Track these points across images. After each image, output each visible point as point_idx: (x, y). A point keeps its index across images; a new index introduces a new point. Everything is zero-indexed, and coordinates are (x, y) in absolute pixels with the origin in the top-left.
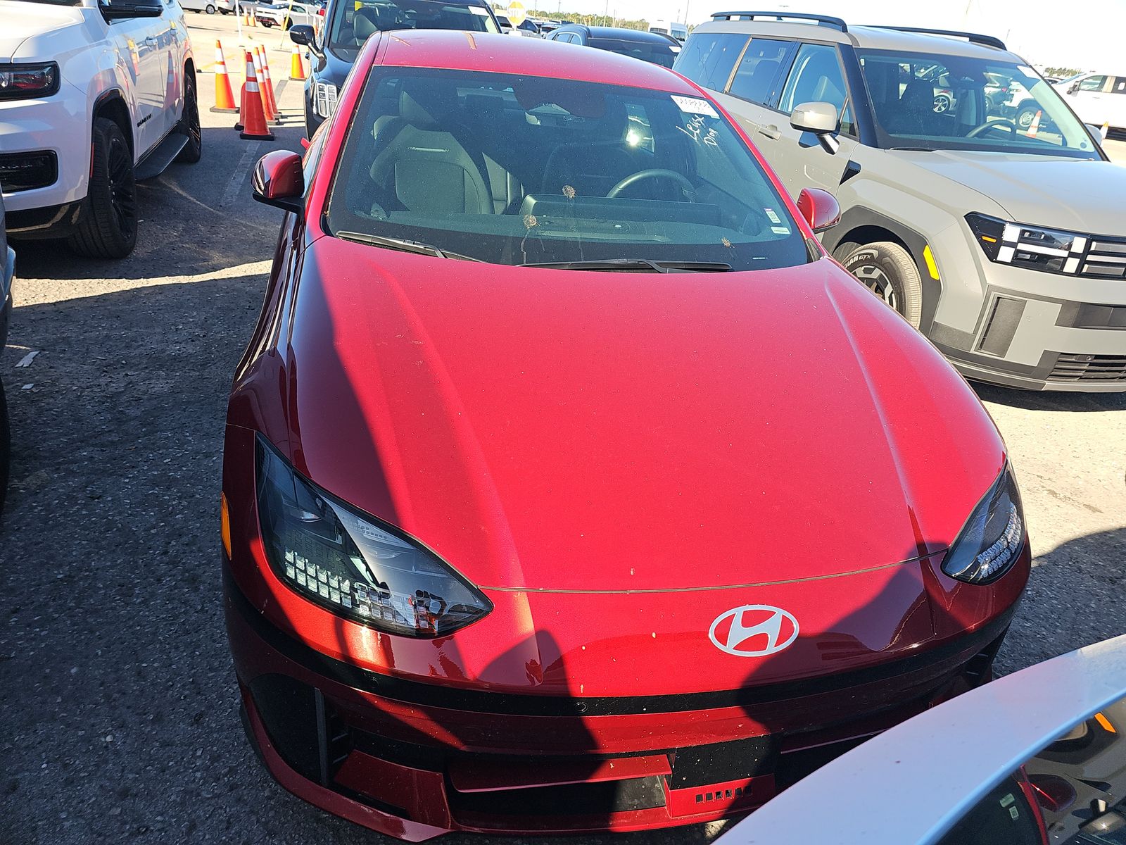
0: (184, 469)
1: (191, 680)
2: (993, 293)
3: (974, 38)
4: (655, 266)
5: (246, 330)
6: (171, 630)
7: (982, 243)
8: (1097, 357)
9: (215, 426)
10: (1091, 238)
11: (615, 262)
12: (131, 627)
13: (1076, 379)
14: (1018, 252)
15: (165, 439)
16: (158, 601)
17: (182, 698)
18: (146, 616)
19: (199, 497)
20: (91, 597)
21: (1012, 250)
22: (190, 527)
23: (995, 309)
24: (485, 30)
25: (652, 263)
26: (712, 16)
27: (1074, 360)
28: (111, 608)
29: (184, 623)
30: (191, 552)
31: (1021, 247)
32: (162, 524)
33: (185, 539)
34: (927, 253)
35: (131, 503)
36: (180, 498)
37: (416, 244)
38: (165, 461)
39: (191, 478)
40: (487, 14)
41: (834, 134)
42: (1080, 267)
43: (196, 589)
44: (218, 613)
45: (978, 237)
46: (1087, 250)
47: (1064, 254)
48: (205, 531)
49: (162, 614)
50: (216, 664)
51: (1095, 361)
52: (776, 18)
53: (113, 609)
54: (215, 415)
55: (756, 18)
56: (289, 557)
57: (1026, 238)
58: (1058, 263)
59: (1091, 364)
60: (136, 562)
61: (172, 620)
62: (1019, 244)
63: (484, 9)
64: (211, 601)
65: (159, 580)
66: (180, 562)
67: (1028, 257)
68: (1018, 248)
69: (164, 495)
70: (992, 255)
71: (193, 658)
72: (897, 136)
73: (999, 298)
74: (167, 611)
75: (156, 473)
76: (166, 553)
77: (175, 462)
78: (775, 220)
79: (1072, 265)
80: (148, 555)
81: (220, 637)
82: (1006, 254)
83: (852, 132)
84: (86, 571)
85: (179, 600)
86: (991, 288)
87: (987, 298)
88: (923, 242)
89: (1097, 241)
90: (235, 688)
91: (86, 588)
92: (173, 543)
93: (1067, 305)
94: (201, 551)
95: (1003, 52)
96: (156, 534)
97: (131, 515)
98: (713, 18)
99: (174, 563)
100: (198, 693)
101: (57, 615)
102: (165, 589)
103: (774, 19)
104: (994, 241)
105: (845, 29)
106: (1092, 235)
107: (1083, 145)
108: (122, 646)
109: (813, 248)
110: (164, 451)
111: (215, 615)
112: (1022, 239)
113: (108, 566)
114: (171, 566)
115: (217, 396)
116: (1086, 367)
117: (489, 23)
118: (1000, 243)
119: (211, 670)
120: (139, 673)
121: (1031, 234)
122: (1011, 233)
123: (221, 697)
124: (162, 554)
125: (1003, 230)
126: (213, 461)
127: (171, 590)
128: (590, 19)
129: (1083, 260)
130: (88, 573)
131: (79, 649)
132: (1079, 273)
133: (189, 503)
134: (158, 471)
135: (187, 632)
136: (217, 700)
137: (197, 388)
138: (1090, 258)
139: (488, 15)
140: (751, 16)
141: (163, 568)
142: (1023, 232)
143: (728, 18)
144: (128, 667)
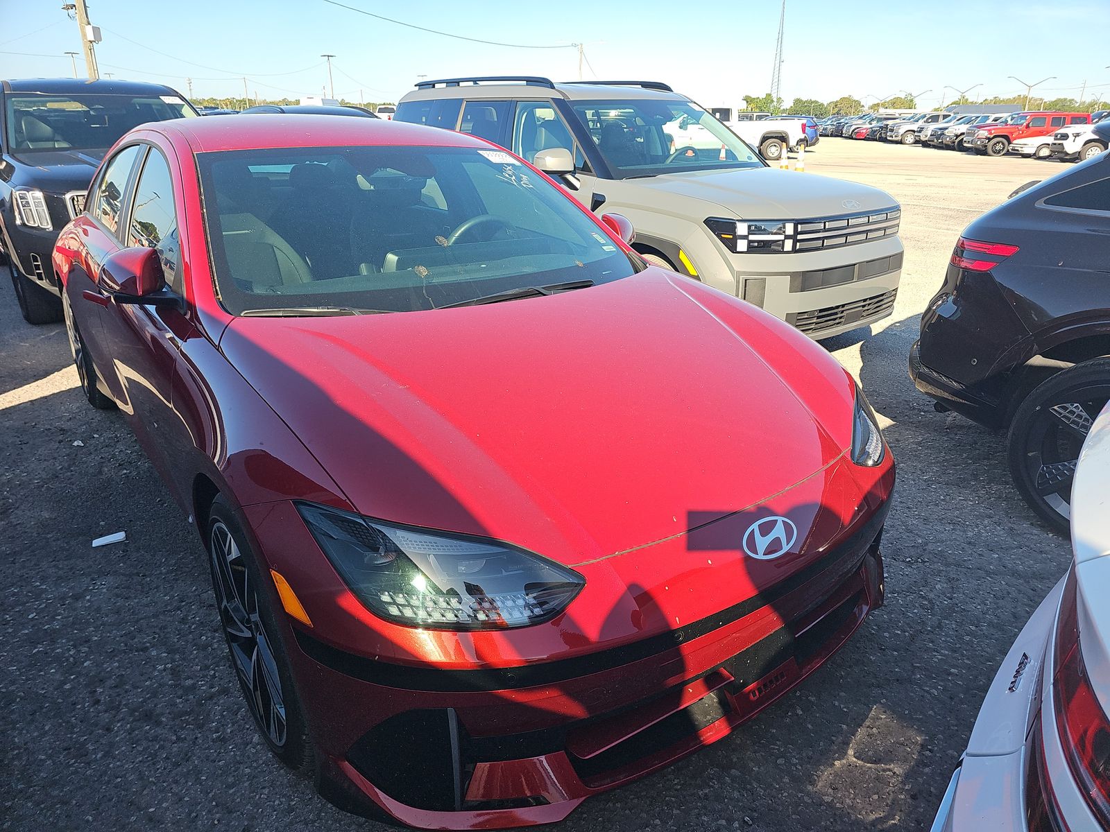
0: (59, 617)
1: (214, 803)
2: (741, 277)
3: (646, 85)
4: (543, 291)
5: (33, 465)
6: (158, 769)
7: (723, 240)
8: (821, 311)
9: (62, 569)
10: (797, 222)
11: (511, 293)
12: (108, 782)
13: (810, 332)
14: (750, 242)
15: (13, 596)
16: (123, 748)
17: (216, 822)
18: (118, 766)
19: (96, 638)
20: (39, 771)
21: (745, 242)
22: (109, 669)
23: (745, 290)
24: (182, 116)
25: (539, 288)
26: (416, 86)
27: (806, 317)
28: (72, 773)
29: (167, 758)
30: (126, 692)
31: (752, 237)
32: (72, 677)
33: (111, 682)
34: (682, 256)
35: (19, 669)
36: (75, 646)
37: (330, 309)
38: (30, 617)
39: (74, 623)
40: (181, 102)
41: (573, 173)
42: (794, 245)
43: (158, 723)
44: (199, 735)
45: (719, 236)
46: (796, 232)
47: (782, 237)
48: (127, 668)
49: (136, 758)
50: (230, 780)
51: (820, 314)
52: (472, 83)
53: (76, 772)
54: (55, 557)
55: (461, 84)
56: (386, 598)
57: (753, 230)
58: (779, 245)
59: (818, 317)
60: (68, 722)
61: (152, 760)
62: (750, 236)
63: (177, 98)
64: (183, 728)
65: (109, 730)
66: (119, 705)
67: (756, 244)
68: (750, 239)
69: (53, 650)
70: (733, 248)
71: (201, 784)
72: (625, 168)
73: (746, 280)
74: (140, 753)
75: (27, 632)
76: (97, 702)
77: (42, 615)
78: (602, 241)
79: (788, 245)
80: (77, 710)
81: (218, 755)
82: (742, 245)
83: (585, 169)
84: (13, 750)
85: (146, 738)
86: (739, 273)
87: (738, 282)
88: (677, 249)
89: (801, 224)
90: (266, 792)
91: (25, 765)
92: (99, 690)
93: (793, 275)
94: (138, 687)
95: (670, 93)
96: (73, 688)
97: (27, 680)
98: (418, 87)
99: (114, 707)
100: (230, 812)
101: (10, 803)
102: (122, 735)
103: (471, 83)
104: (731, 237)
105: (552, 86)
106: (796, 220)
107: (749, 158)
108: (112, 803)
109: (636, 259)
110: (21, 607)
111: (196, 738)
112: (750, 232)
113: (37, 737)
114: (113, 712)
115: (45, 538)
116: (815, 320)
117: (186, 110)
118: (736, 238)
119: (229, 787)
120: (151, 820)
121: (755, 227)
122: (742, 229)
123: (257, 805)
124: (94, 704)
125: (735, 228)
126: (89, 601)
127: (130, 734)
128: (228, 103)
129: (796, 241)
130: (17, 751)
131: (61, 824)
132: (794, 251)
133: (89, 648)
134: (28, 629)
135: (177, 765)
136: (255, 810)
137: (14, 537)
138: (799, 237)
139: (184, 103)
140: (456, 82)
141: (106, 717)
142: (749, 227)
143: (434, 87)
144: (133, 819)
